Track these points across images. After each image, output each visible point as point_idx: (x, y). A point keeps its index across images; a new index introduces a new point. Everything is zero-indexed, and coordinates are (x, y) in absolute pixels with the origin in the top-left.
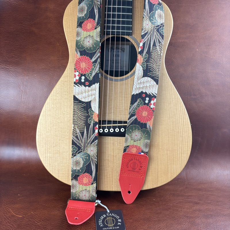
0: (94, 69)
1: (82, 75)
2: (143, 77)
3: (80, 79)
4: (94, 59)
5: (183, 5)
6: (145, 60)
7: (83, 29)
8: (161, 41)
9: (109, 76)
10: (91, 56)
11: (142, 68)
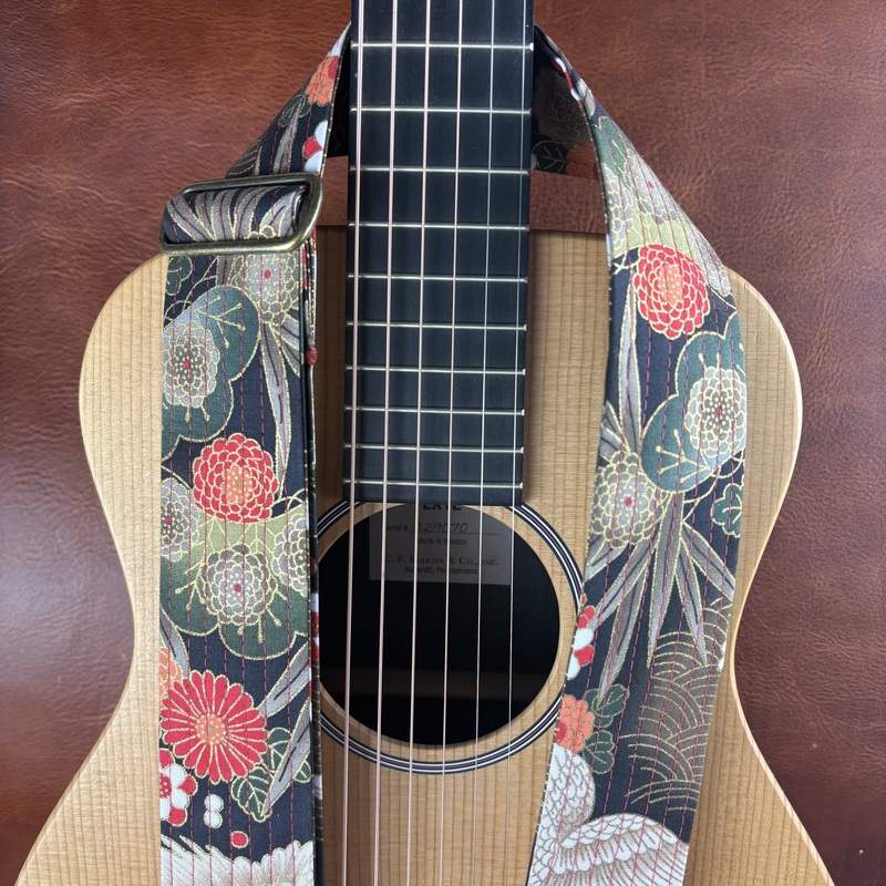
0: (277, 760)
1: (205, 789)
2: (598, 813)
3: (197, 806)
4: (272, 705)
5: (852, 153)
6: (607, 721)
7: (197, 495)
8: (718, 584)
9: (378, 741)
10: (259, 679)
11: (586, 770)
